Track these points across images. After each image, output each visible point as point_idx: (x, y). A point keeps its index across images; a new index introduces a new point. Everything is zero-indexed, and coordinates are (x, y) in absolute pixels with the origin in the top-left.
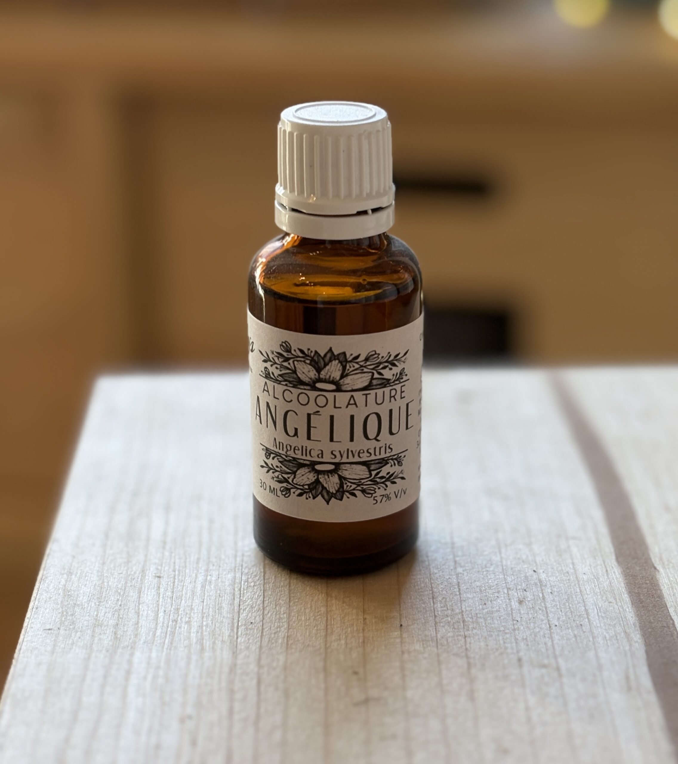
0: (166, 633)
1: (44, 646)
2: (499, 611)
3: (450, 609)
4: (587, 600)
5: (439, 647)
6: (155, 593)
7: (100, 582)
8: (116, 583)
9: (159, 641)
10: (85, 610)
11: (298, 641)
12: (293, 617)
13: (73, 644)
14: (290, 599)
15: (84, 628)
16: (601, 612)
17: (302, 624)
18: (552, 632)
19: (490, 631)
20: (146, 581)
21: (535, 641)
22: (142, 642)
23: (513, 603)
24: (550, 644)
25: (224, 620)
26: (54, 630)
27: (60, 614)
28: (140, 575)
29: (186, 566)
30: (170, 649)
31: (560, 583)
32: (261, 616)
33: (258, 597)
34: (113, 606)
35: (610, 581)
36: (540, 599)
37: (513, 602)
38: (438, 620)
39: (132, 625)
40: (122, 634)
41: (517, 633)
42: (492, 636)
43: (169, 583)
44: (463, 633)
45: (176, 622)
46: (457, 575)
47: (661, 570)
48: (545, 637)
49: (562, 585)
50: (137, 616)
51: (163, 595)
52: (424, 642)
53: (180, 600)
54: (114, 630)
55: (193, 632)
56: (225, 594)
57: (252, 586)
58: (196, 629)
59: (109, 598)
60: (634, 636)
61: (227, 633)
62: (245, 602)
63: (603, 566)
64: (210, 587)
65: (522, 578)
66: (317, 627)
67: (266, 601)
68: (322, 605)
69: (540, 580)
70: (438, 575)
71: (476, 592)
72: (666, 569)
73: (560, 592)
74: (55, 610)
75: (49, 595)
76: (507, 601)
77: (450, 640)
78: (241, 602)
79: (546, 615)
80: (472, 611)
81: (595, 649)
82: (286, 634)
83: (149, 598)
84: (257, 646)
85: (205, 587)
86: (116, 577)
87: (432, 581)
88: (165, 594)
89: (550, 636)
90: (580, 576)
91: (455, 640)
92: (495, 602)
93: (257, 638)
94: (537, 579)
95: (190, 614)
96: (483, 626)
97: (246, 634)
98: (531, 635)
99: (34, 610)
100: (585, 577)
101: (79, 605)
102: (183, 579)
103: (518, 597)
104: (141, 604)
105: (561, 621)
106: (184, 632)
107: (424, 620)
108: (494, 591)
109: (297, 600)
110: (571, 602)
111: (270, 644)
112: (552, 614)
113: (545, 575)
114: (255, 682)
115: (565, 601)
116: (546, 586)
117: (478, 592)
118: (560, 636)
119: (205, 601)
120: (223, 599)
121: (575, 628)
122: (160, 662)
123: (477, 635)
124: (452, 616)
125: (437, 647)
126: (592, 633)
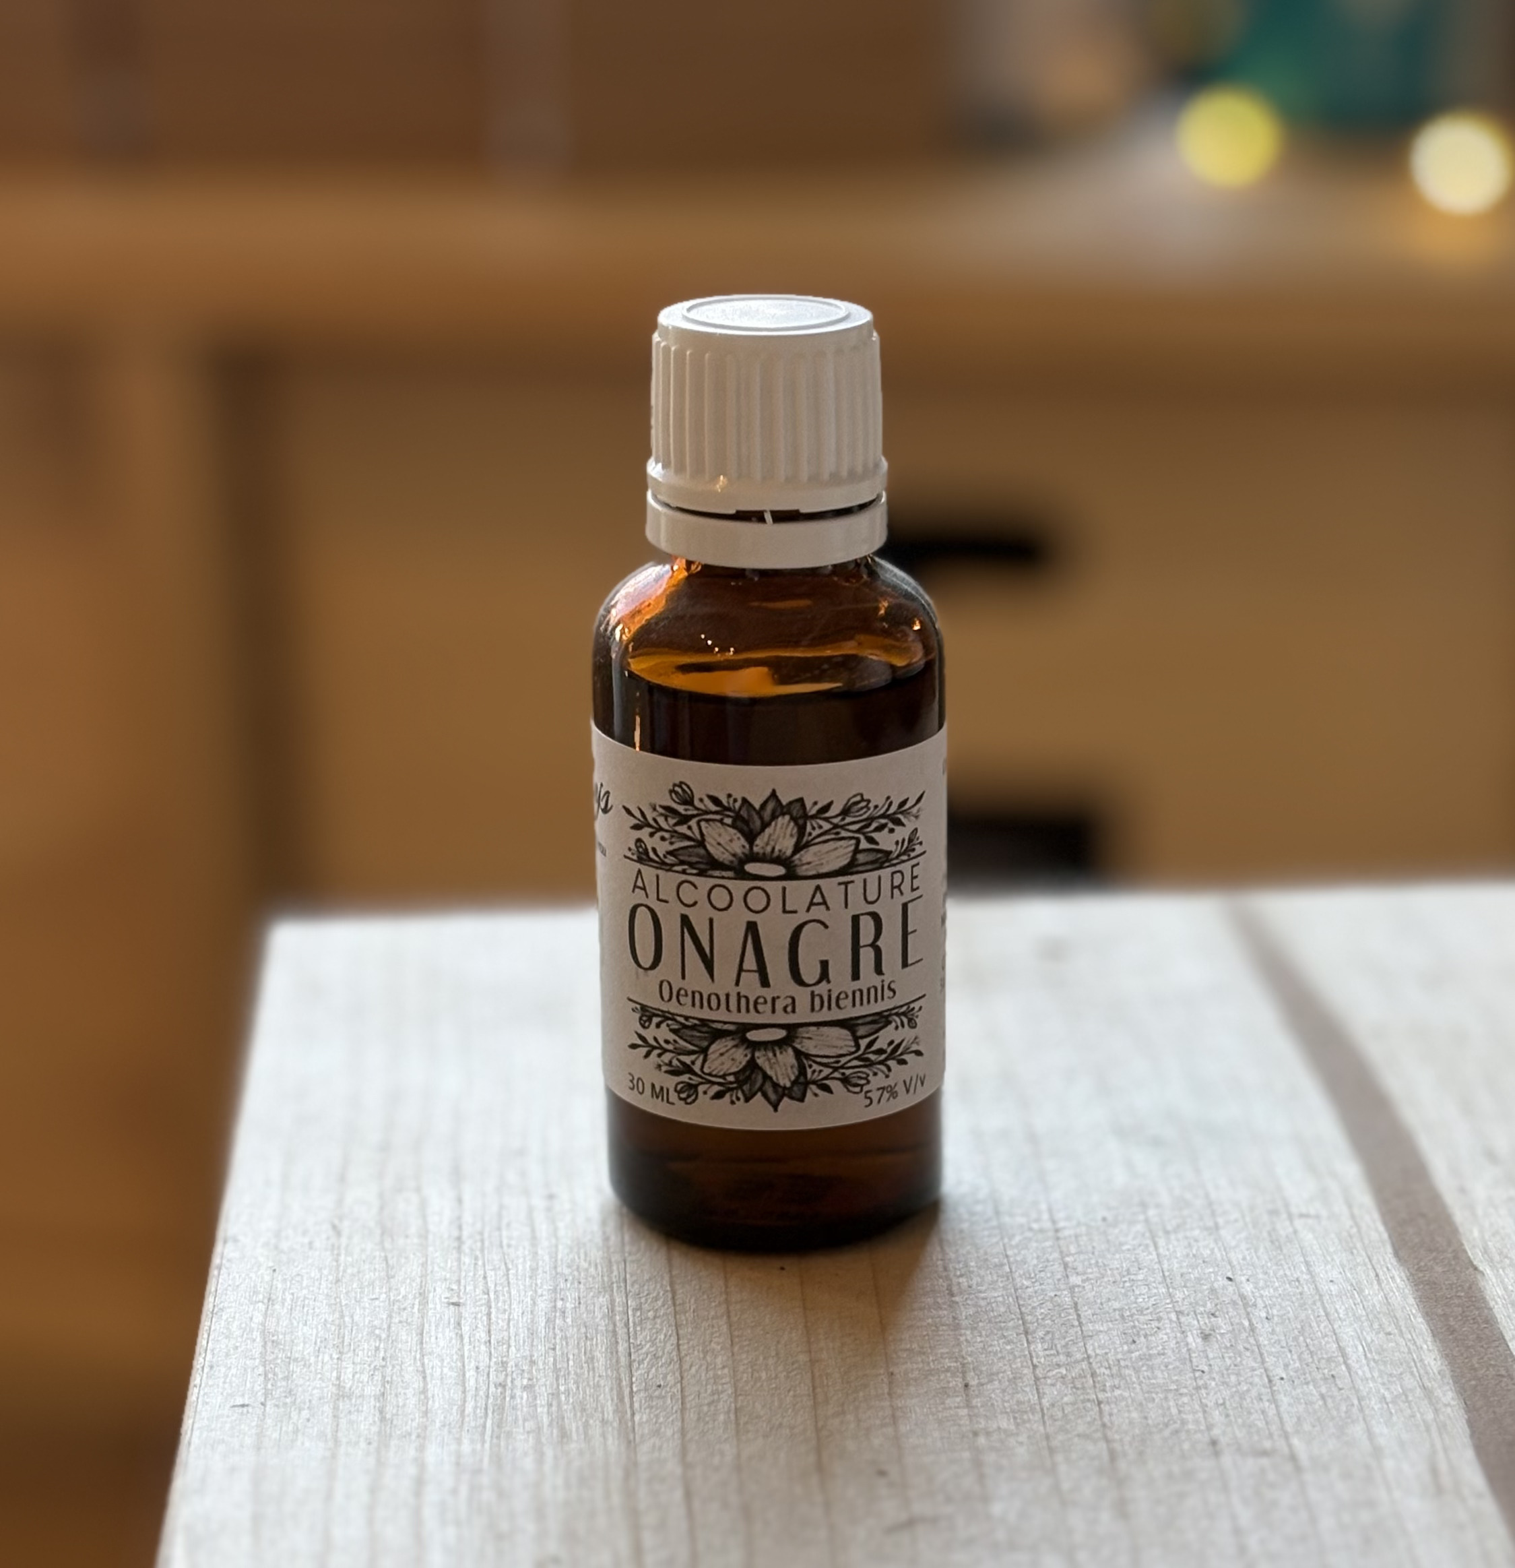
0: (486, 1409)
1: (238, 1436)
2: (1163, 1354)
3: (1063, 1353)
4: (1340, 1330)
5: (1048, 1422)
6: (453, 1335)
7: (337, 1315)
8: (369, 1318)
9: (473, 1424)
10: (312, 1368)
11: (759, 1417)
12: (743, 1373)
13: (296, 1431)
14: (732, 1341)
15: (314, 1402)
16: (1371, 1352)
17: (762, 1386)
18: (1275, 1391)
19: (1148, 1392)
20: (430, 1314)
21: (1242, 1408)
22: (438, 1425)
23: (1190, 1339)
24: (1272, 1412)
25: (602, 1383)
26: (253, 1407)
27: (262, 1378)
28: (417, 1302)
29: (509, 1283)
30: (498, 1437)
31: (1282, 1299)
32: (677, 1374)
33: (665, 1336)
34: (369, 1360)
35: (1385, 1295)
36: (1245, 1330)
37: (1191, 1337)
38: (1039, 1372)
39: (414, 1395)
40: (394, 1411)
41: (1205, 1395)
42: (1154, 1400)
43: (479, 1315)
44: (1095, 1397)
45: (504, 1387)
46: (1072, 1289)
47: (1488, 1272)
48: (1261, 1399)
49: (1287, 1303)
50: (421, 1378)
51: (470, 1338)
52: (1017, 1415)
53: (505, 1346)
54: (378, 1405)
55: (542, 1406)
56: (597, 1333)
57: (651, 1317)
58: (546, 1398)
59: (359, 1346)
60: (1441, 1395)
61: (610, 1408)
62: (640, 1347)
63: (1370, 1267)
64: (565, 1321)
65: (1206, 1292)
66: (795, 1391)
67: (684, 1344)
68: (799, 1349)
69: (1243, 1294)
70: (1030, 1290)
71: (1113, 1319)
72: (1498, 1271)
73: (1284, 1317)
74: (249, 1370)
75: (233, 1342)
76: (1179, 1335)
77: (1068, 1409)
78: (632, 1345)
79: (1259, 1360)
80: (1109, 1355)
81: (1364, 1419)
82: (733, 1405)
83: (442, 1344)
84: (676, 1429)
85: (555, 1321)
86: (367, 1305)
87: (1021, 1302)
88: (474, 1335)
89: (1271, 1398)
90: (1324, 1287)
91: (1078, 1409)
92: (1153, 1338)
93: (672, 1414)
94: (1235, 1293)
95: (530, 1372)
96: (1134, 1383)
97: (651, 1407)
98: (1232, 1396)
99: (206, 1370)
100: (1334, 1289)
101: (298, 1358)
102: (507, 1307)
103: (1200, 1328)
104: (426, 1355)
105: (1292, 1369)
106: (522, 1407)
107: (1012, 1373)
108: (1150, 1318)
109: (747, 1343)
110: (1309, 1335)
111: (702, 1424)
112: (1272, 1357)
113: (1251, 1286)
114: (678, 1494)
115: (1297, 1333)
116: (1255, 1305)
117: (1116, 1320)
118: (1292, 1397)
119: (558, 1347)
120: (594, 1342)
121: (1322, 1383)
122: (481, 1461)
123: (1124, 1399)
124: (1068, 1366)
125: (1044, 1423)
126: (1357, 1391)
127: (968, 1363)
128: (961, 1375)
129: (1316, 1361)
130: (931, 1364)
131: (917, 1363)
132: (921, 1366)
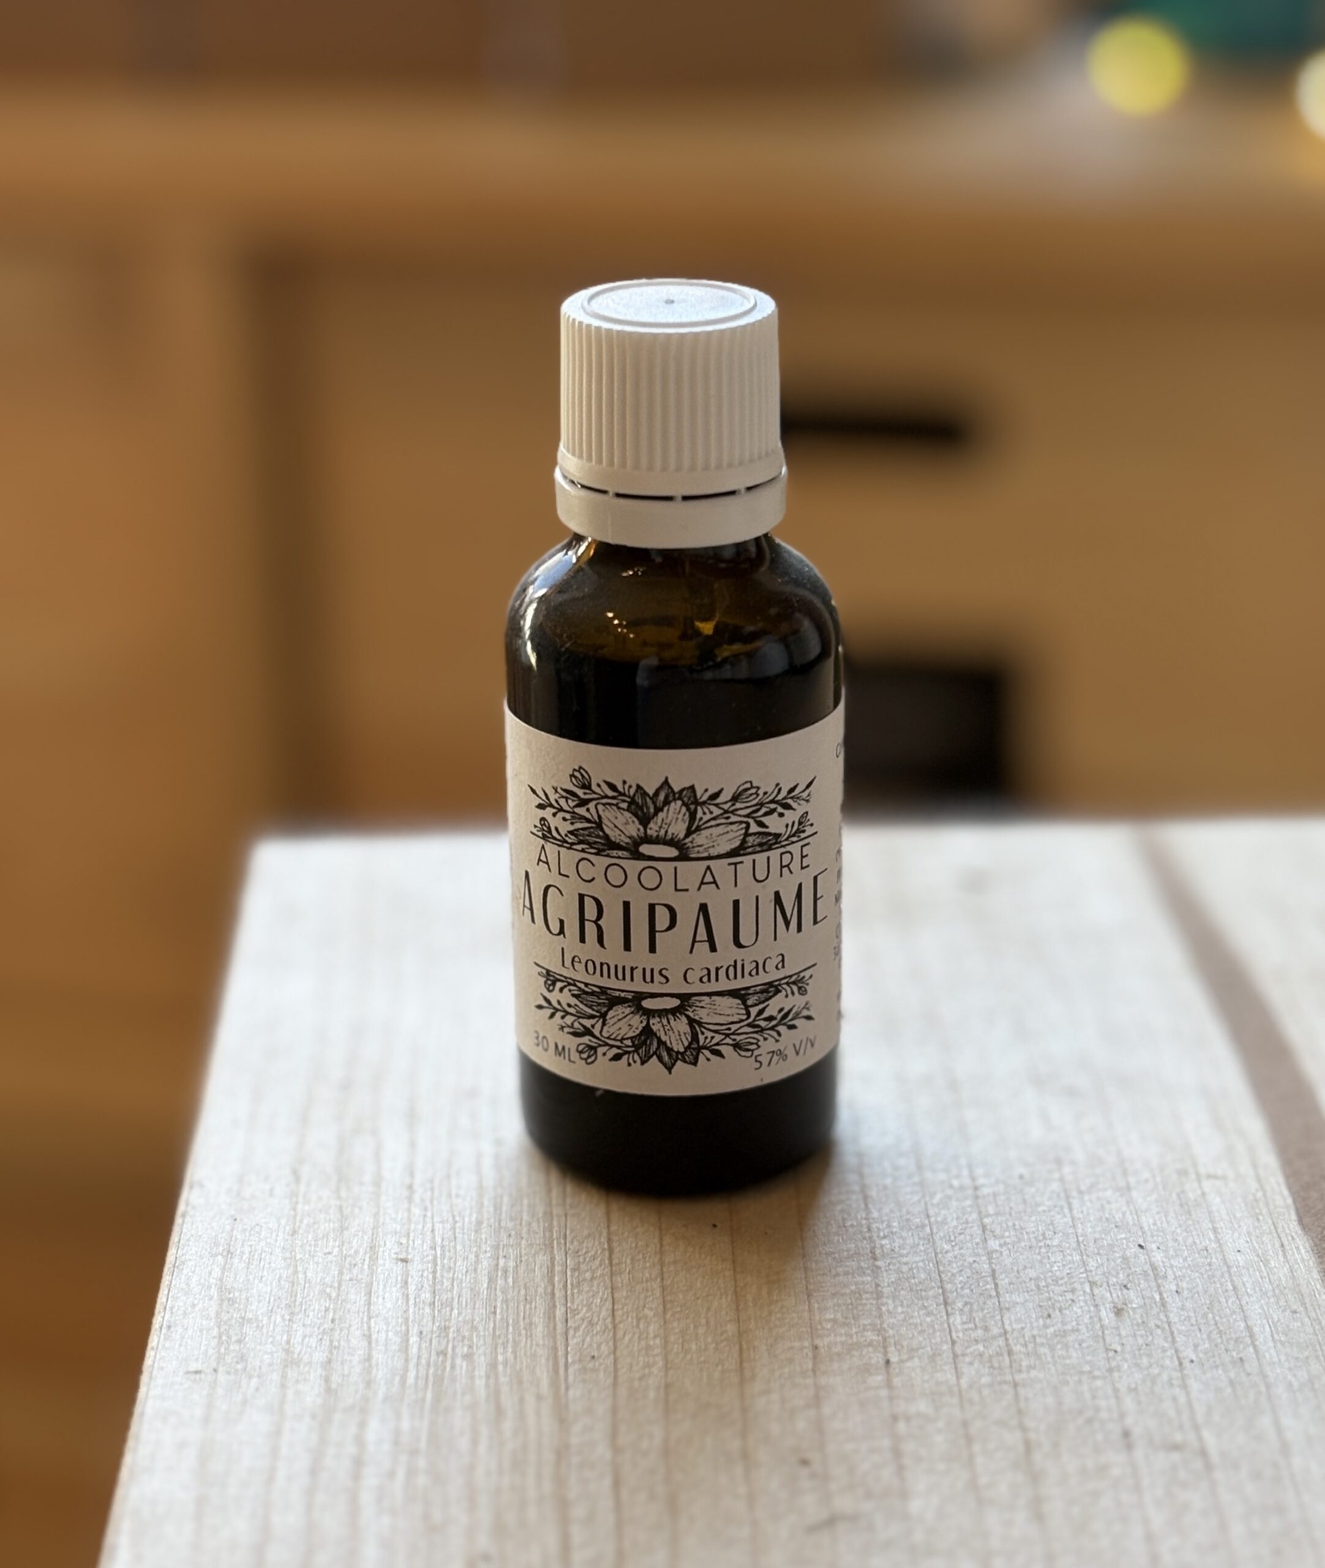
0: (427, 1379)
2: (1078, 1330)
3: (981, 1328)
4: (1248, 1307)
6: (400, 1294)
7: (291, 1272)
8: (321, 1275)
9: (413, 1397)
10: (265, 1330)
11: (688, 1392)
12: (674, 1343)
13: (245, 1401)
14: (664, 1307)
15: (265, 1368)
16: (1278, 1332)
17: (692, 1358)
18: (1186, 1373)
20: (379, 1269)
21: (1153, 1393)
22: (381, 1397)
24: (1183, 1398)
25: (539, 1351)
26: (206, 1374)
27: (215, 1341)
28: (367, 1257)
29: (455, 1239)
30: (437, 1414)
31: (1192, 1271)
32: (611, 1343)
33: (601, 1302)
34: (319, 1322)
35: (1290, 1268)
36: (1156, 1305)
37: (1104, 1312)
39: (359, 1362)
40: (340, 1380)
44: (1011, 1377)
45: (445, 1353)
46: (989, 1254)
48: (1172, 1384)
49: (1197, 1275)
50: (367, 1342)
51: (415, 1298)
54: (324, 1373)
55: (481, 1376)
57: (589, 1278)
58: (485, 1368)
59: (310, 1305)
61: (546, 1378)
62: (576, 1312)
63: (1275, 1236)
64: (506, 1281)
65: (1118, 1262)
67: (618, 1310)
69: (1154, 1264)
70: (950, 1255)
71: (1029, 1290)
73: (1195, 1291)
74: (205, 1332)
75: (191, 1299)
76: (1092, 1308)
77: (986, 1390)
79: (1170, 1339)
80: (1025, 1330)
81: (1273, 1410)
82: (663, 1380)
83: (389, 1305)
84: (607, 1406)
85: (497, 1280)
86: (320, 1260)
87: (941, 1268)
88: (419, 1296)
89: (1182, 1383)
90: (1232, 1257)
91: (995, 1390)
92: (1068, 1311)
93: (606, 1387)
94: (1146, 1263)
95: (471, 1338)
97: (585, 1379)
99: (164, 1331)
100: (1241, 1259)
101: (252, 1319)
102: (452, 1264)
103: (1113, 1302)
104: (374, 1316)
106: (462, 1376)
108: (1066, 1289)
109: (679, 1310)
110: (1218, 1311)
111: (632, 1401)
112: (1181, 1336)
113: (1162, 1254)
115: (1206, 1309)
116: (1165, 1276)
117: (1032, 1291)
119: (498, 1311)
120: (533, 1306)
121: (1231, 1366)
122: (420, 1438)
126: (1265, 1376)
127: (889, 1336)
128: (882, 1350)
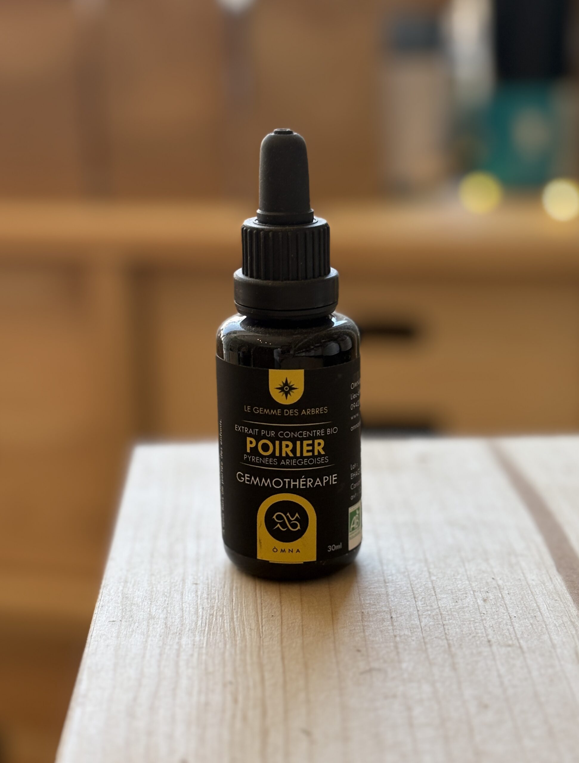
1: (110, 633)
2: (469, 607)
5: (424, 632)
6: (194, 595)
7: (151, 587)
9: (200, 629)
10: (141, 607)
11: (311, 629)
12: (305, 611)
13: (133, 631)
16: (549, 607)
17: (312, 616)
18: (512, 621)
19: (463, 621)
20: (186, 587)
21: (499, 627)
22: (187, 629)
23: (478, 601)
24: (511, 630)
25: (251, 614)
26: (117, 622)
27: (121, 611)
30: (210, 635)
32: (280, 612)
34: (162, 604)
38: (420, 613)
39: (178, 618)
40: (171, 624)
41: (485, 623)
42: (465, 624)
43: (205, 588)
45: (213, 615)
48: (507, 625)
51: (201, 596)
52: (411, 629)
53: (214, 600)
54: (164, 622)
55: (227, 623)
56: (249, 596)
57: (270, 590)
58: (229, 620)
59: (158, 599)
60: (578, 624)
61: (253, 624)
62: (265, 601)
66: (325, 619)
67: (282, 600)
68: (327, 603)
73: (515, 593)
74: (116, 608)
75: (111, 597)
76: (474, 599)
78: (263, 601)
79: (506, 609)
81: (548, 633)
82: (301, 624)
83: (190, 599)
87: (413, 586)
88: (202, 596)
89: (511, 624)
96: (457, 618)
98: (496, 623)
99: (100, 607)
101: (135, 604)
103: (482, 597)
105: (519, 613)
107: (409, 613)
108: (463, 593)
110: (525, 600)
111: (289, 631)
114: (279, 658)
115: (520, 600)
116: (503, 589)
117: (449, 593)
118: (519, 624)
120: (248, 599)
121: (531, 619)
122: (203, 644)
123: (454, 624)
124: (432, 611)
125: (422, 633)
126: (545, 622)
127: (392, 609)
128: (390, 614)
129: (528, 610)
130: (378, 609)
131: (373, 609)
132: (373, 610)
